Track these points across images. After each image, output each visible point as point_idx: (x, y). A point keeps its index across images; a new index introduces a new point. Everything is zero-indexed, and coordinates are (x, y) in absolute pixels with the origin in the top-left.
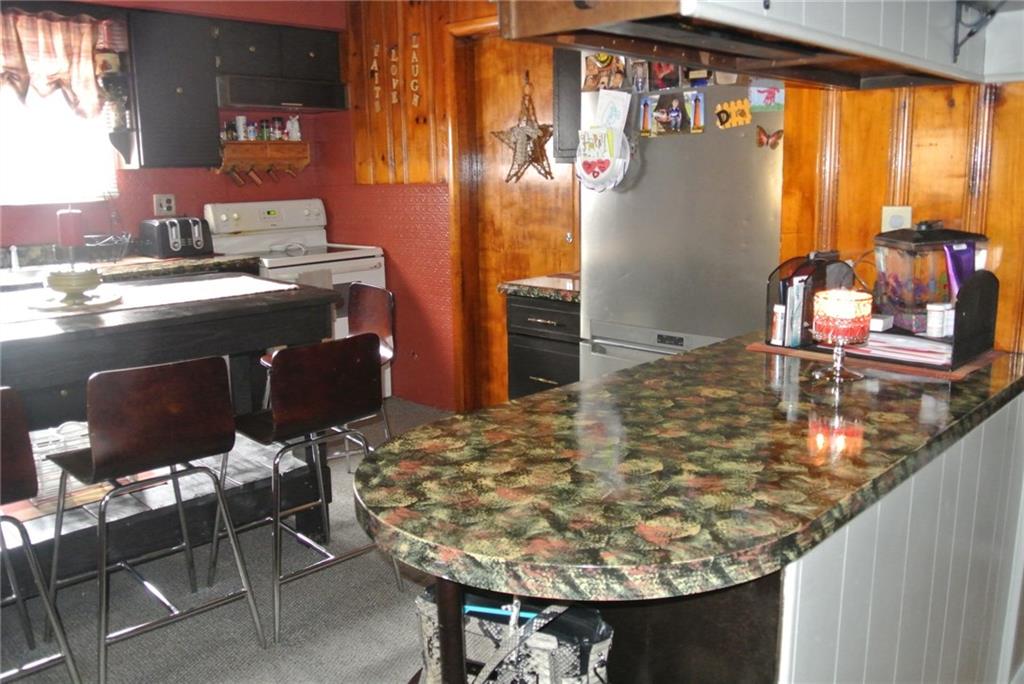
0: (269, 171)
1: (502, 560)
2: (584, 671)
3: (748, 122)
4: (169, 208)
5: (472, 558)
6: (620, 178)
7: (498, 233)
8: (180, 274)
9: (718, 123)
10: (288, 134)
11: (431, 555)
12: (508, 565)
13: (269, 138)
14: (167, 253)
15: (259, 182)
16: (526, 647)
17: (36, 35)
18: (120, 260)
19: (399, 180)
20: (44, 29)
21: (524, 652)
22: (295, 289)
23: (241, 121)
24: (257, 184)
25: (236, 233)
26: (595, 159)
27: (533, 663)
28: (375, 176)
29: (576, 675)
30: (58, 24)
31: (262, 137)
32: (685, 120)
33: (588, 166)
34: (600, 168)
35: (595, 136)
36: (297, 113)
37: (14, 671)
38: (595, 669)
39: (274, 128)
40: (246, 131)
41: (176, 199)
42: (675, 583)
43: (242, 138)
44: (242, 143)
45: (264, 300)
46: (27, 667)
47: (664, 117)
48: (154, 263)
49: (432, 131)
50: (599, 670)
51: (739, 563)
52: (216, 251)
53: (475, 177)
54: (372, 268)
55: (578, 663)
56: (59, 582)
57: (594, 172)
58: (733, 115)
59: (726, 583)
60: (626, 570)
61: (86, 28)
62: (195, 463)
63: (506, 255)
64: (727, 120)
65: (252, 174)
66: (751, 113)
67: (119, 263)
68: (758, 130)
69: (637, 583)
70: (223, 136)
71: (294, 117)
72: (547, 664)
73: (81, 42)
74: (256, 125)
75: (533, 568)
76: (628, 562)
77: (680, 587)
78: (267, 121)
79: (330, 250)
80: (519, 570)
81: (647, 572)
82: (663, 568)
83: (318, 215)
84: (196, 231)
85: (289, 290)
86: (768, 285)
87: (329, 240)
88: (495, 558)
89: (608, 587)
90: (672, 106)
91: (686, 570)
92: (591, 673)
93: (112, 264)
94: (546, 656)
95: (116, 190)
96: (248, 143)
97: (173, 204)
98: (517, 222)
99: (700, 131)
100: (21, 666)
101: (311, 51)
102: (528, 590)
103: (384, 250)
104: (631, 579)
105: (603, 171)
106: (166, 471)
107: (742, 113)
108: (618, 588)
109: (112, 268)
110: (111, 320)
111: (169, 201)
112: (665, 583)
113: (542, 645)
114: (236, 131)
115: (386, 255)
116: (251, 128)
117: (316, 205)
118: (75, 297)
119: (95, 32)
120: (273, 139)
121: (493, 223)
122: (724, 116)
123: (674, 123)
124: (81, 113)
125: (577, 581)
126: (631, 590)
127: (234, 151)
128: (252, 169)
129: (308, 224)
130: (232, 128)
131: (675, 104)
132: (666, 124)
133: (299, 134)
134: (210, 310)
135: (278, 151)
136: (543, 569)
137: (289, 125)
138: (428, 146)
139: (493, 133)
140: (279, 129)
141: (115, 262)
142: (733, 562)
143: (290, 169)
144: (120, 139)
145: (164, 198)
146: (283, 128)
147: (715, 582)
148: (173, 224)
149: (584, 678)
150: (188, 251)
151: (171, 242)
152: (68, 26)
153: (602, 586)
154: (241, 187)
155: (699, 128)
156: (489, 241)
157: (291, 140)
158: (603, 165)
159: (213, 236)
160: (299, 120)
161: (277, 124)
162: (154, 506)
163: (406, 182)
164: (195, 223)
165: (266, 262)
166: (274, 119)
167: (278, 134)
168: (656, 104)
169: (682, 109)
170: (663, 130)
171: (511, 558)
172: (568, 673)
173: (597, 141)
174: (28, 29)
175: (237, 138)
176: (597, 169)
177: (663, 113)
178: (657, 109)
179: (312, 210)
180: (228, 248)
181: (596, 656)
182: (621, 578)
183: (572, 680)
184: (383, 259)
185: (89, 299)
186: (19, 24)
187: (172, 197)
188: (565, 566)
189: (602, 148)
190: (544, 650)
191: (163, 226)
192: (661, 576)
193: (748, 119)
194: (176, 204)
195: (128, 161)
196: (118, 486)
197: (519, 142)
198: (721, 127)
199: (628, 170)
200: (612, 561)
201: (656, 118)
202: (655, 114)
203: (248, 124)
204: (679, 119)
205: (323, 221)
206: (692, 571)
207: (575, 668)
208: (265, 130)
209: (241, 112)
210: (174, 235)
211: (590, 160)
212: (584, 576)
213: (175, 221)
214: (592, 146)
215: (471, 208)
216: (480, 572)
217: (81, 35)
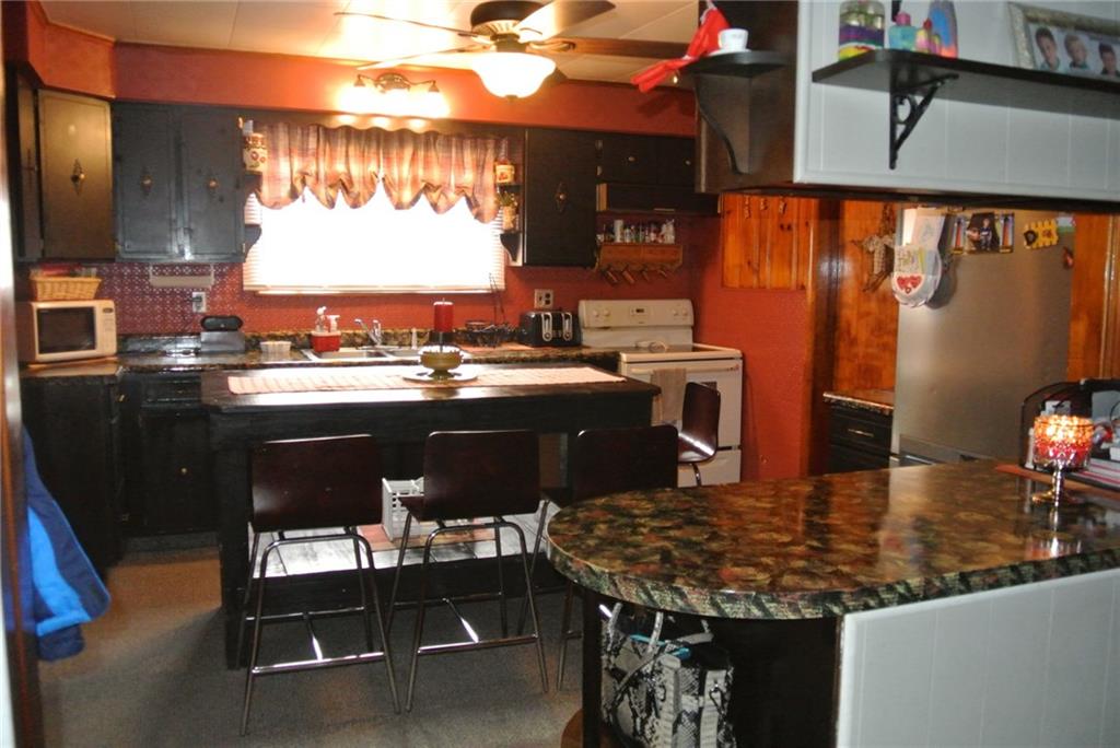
0: (641, 272)
1: (607, 571)
2: (701, 692)
3: (1054, 242)
4: (548, 302)
5: (590, 568)
6: (930, 295)
7: (853, 342)
8: (544, 362)
9: (1025, 243)
10: (663, 236)
11: (570, 564)
12: (611, 574)
13: (644, 240)
14: (538, 341)
15: (632, 281)
16: (660, 664)
17: (451, 152)
18: (499, 345)
19: (762, 285)
20: (457, 146)
21: (657, 668)
22: (623, 382)
23: (619, 224)
24: (629, 284)
25: (606, 328)
26: (909, 275)
27: (664, 678)
28: (740, 280)
29: (694, 695)
30: (469, 142)
31: (637, 239)
32: (995, 239)
33: (902, 281)
34: (913, 283)
35: (909, 252)
36: (673, 217)
37: (354, 657)
38: (710, 693)
39: (650, 231)
40: (622, 234)
41: (554, 293)
42: (723, 606)
43: (618, 240)
44: (619, 245)
45: (589, 389)
46: (362, 656)
47: (975, 235)
48: (525, 350)
49: (795, 237)
50: (713, 695)
51: (779, 602)
52: (584, 343)
53: (834, 286)
54: (728, 370)
55: (697, 684)
56: (397, 604)
57: (907, 288)
58: (1040, 235)
59: (766, 615)
60: (686, 589)
61: (491, 144)
62: (507, 518)
63: (860, 366)
64: (1034, 241)
65: (626, 274)
66: (1058, 234)
67: (498, 349)
68: (1064, 251)
69: (694, 600)
70: (600, 237)
71: (670, 220)
72: (672, 680)
73: (485, 155)
74: (633, 228)
75: (625, 579)
76: (690, 585)
77: (727, 610)
78: (643, 225)
79: (695, 349)
80: (616, 578)
81: (701, 594)
82: (713, 593)
83: (686, 315)
84: (567, 325)
85: (617, 382)
86: (1023, 407)
87: (695, 341)
88: (603, 569)
89: (673, 601)
90: (982, 225)
91: (732, 599)
92: (707, 696)
93: (491, 349)
94: (672, 673)
95: (503, 284)
96: (623, 244)
97: (551, 299)
98: (872, 332)
99: (1008, 250)
100: (358, 655)
101: (687, 159)
102: (621, 595)
103: (743, 354)
104: (689, 597)
105: (915, 287)
106: (490, 520)
107: (1049, 234)
108: (680, 602)
109: (490, 353)
110: (465, 394)
111: (548, 296)
112: (714, 605)
113: (670, 664)
114: (613, 234)
115: (743, 358)
116: (628, 231)
117: (685, 306)
118: (441, 373)
119: (497, 147)
120: (647, 241)
121: (849, 332)
122: (1031, 236)
123: (984, 242)
124: (479, 216)
125: (652, 593)
126: (689, 605)
127: (610, 252)
128: (626, 269)
129: (674, 323)
130: (610, 230)
131: (986, 223)
132: (977, 243)
133: (673, 237)
134: (541, 392)
135: (651, 252)
136: (630, 580)
137: (664, 227)
138: (791, 252)
139: (853, 241)
140: (655, 232)
141: (494, 347)
142: (773, 600)
143: (662, 269)
144: (509, 240)
145: (543, 293)
146: (658, 231)
147: (756, 613)
148: (547, 317)
149: (701, 698)
150: (557, 342)
151: (544, 333)
152: (476, 142)
153: (669, 599)
154: (614, 285)
155: (1007, 248)
156: (843, 350)
157: (666, 242)
158: (915, 281)
159: (583, 330)
160: (675, 225)
161: (653, 227)
162: (480, 556)
163: (768, 287)
164: (567, 317)
165: (624, 357)
166: (650, 223)
167: (653, 236)
168: (968, 223)
169: (992, 228)
170: (974, 249)
171: (613, 571)
172: (687, 691)
173: (911, 257)
174: (443, 146)
175: (613, 240)
176: (910, 285)
177: (974, 231)
178: (968, 228)
179: (677, 311)
180: (594, 342)
181: (712, 682)
182: (683, 596)
183: (690, 697)
184: (741, 361)
185: (452, 376)
186: (438, 142)
187: (551, 292)
188: (645, 581)
189: (914, 265)
190: (671, 669)
191: (538, 317)
192: (711, 598)
193: (1055, 240)
194: (554, 300)
195: (515, 259)
196: (442, 526)
197: (877, 251)
198: (1028, 248)
199: (939, 287)
200: (679, 583)
201: (969, 236)
202: (968, 232)
203: (625, 227)
204: (990, 238)
205: (690, 321)
206: (736, 600)
207: (693, 687)
208: (641, 233)
209: (619, 217)
210: (547, 329)
211: (904, 275)
212: (657, 589)
213: (549, 314)
214: (906, 262)
215: (828, 316)
216: (594, 578)
217: (486, 149)
